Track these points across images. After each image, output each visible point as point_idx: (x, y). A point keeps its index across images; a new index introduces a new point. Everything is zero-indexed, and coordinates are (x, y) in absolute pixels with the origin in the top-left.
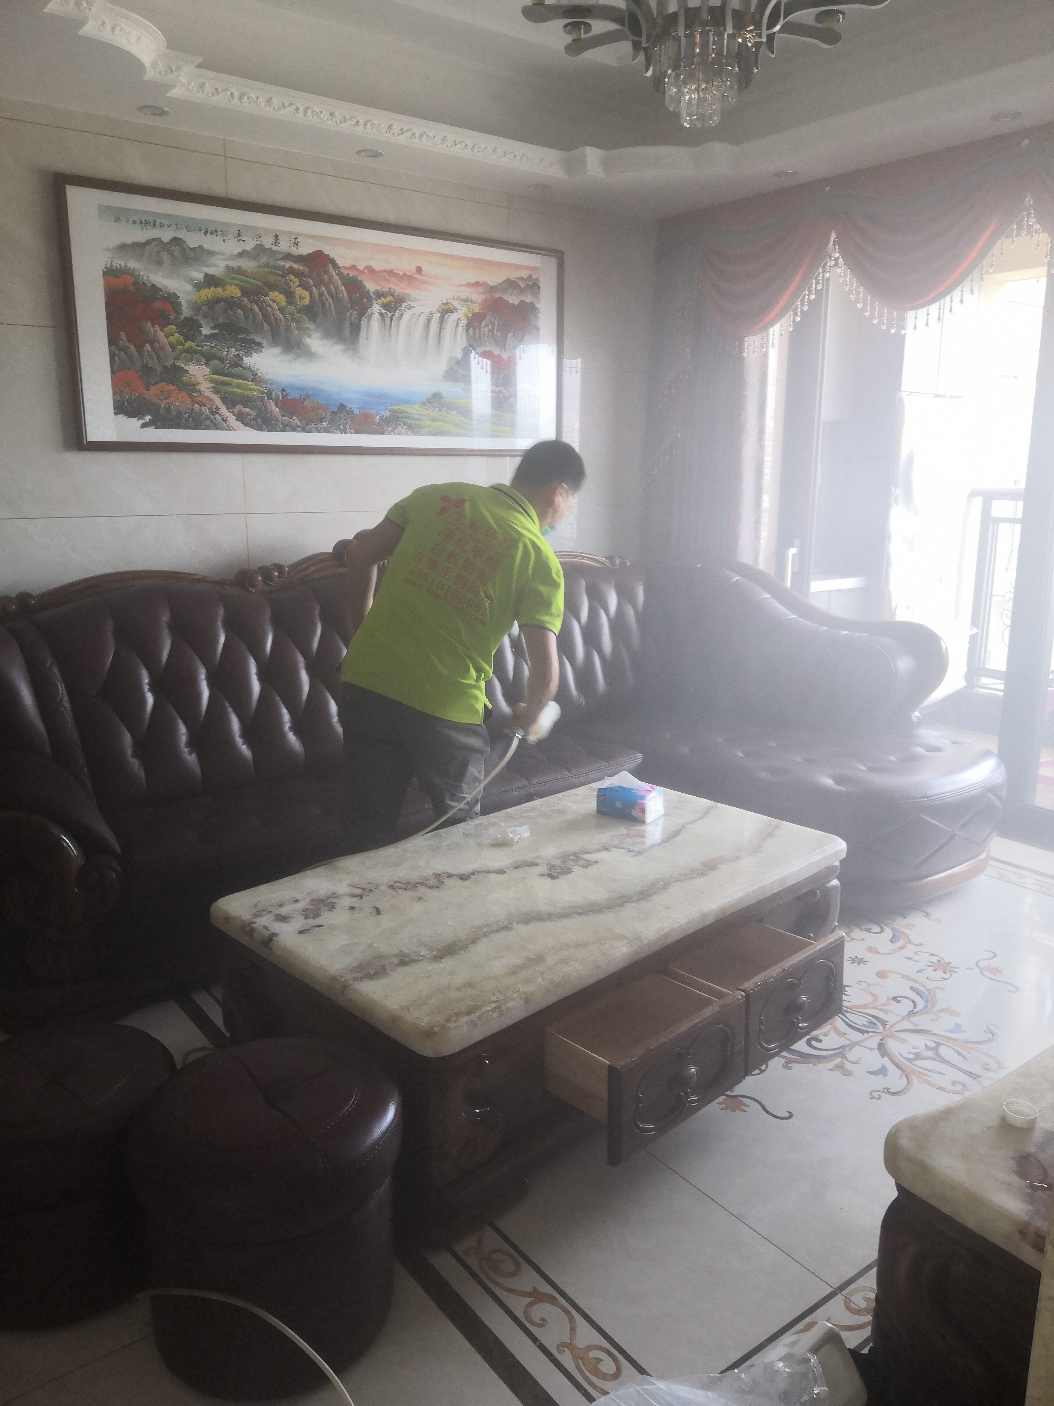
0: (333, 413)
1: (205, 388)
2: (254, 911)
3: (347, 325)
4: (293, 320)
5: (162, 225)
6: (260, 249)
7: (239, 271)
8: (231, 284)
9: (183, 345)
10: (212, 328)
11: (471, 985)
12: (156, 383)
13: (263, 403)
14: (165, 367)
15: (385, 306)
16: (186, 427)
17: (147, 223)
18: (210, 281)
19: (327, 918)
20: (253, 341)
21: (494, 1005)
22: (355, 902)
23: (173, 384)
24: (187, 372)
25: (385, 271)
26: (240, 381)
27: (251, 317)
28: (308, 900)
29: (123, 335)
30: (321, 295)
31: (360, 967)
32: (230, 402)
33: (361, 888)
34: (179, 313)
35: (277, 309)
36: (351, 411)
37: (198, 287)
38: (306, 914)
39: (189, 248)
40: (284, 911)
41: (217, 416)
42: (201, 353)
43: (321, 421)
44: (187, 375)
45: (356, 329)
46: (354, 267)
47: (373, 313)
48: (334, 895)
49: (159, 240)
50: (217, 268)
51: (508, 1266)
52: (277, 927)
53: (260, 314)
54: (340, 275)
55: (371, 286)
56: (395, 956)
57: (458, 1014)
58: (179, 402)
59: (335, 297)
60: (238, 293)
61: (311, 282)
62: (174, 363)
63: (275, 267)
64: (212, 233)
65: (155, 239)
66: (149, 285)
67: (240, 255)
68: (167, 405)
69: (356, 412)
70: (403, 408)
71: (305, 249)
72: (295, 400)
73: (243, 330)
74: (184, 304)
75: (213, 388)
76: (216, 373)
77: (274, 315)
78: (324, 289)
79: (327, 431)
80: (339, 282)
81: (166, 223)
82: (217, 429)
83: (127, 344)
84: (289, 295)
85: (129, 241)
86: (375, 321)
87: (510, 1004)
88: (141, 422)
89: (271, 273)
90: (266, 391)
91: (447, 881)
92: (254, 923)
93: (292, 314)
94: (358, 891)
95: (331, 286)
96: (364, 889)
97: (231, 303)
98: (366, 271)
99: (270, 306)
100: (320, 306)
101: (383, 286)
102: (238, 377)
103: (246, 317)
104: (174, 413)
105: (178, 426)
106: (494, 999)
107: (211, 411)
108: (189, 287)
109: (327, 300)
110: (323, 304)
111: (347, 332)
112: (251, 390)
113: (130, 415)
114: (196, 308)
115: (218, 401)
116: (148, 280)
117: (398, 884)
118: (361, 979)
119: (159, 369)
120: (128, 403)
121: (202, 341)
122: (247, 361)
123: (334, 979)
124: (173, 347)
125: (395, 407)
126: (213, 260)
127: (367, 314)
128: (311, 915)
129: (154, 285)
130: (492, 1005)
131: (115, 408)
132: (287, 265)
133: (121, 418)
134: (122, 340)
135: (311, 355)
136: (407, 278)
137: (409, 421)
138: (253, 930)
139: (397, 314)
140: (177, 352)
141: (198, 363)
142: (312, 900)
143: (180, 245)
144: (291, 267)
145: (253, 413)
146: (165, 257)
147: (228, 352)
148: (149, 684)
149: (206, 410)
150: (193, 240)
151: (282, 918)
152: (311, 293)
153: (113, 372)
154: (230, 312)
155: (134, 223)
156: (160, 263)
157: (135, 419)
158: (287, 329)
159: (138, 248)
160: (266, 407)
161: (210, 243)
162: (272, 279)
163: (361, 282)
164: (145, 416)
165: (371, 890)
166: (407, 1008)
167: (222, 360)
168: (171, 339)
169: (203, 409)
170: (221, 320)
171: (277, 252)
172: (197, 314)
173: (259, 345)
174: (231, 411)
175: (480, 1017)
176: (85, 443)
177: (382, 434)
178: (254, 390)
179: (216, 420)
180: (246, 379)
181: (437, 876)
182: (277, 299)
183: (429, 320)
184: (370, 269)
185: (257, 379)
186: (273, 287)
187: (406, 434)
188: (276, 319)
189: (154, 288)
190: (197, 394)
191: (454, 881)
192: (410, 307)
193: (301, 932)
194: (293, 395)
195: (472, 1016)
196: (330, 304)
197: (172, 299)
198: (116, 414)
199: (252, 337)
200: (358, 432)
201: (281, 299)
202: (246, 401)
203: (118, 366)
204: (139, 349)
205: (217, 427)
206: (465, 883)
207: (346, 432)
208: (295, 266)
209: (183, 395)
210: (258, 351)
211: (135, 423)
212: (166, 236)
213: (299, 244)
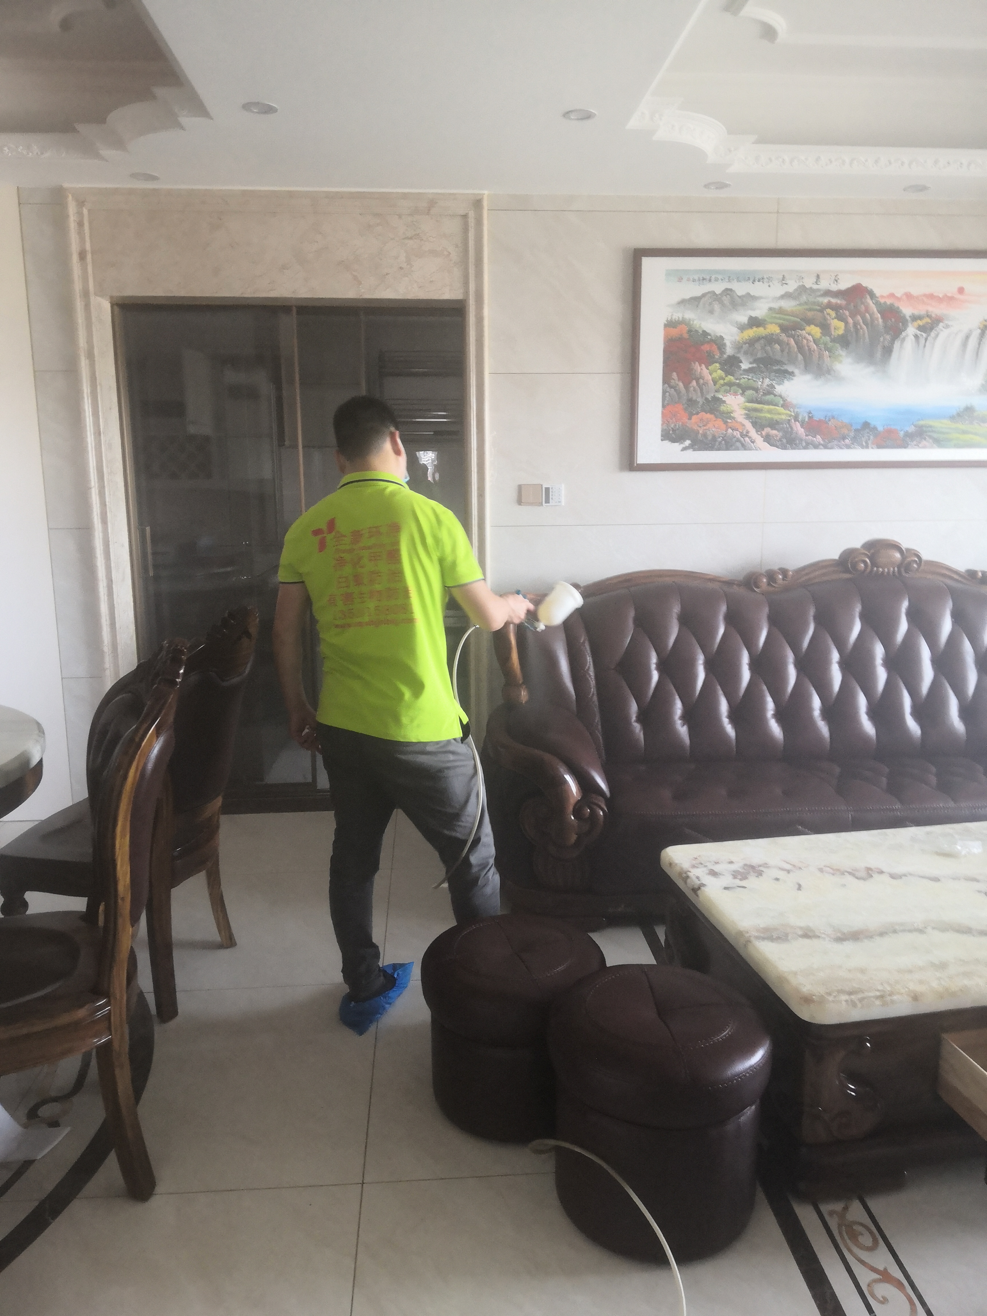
0: (856, 430)
1: (739, 415)
2: (694, 862)
3: (879, 349)
4: (827, 349)
5: (716, 280)
6: (802, 289)
7: (781, 311)
8: (771, 323)
9: (724, 379)
10: (751, 363)
11: (863, 971)
12: (697, 413)
13: (789, 425)
14: (706, 399)
15: (920, 328)
16: (719, 449)
17: (704, 279)
18: (754, 322)
19: (752, 882)
20: (786, 372)
21: (878, 994)
22: (781, 875)
23: (711, 413)
24: (724, 402)
25: (925, 295)
26: (771, 407)
27: (787, 350)
28: (741, 864)
29: (675, 375)
30: (855, 324)
31: (766, 930)
32: (758, 425)
33: (791, 864)
34: (722, 352)
35: (812, 340)
36: (875, 428)
37: (742, 328)
38: (735, 875)
39: (738, 296)
40: (717, 868)
41: (747, 439)
42: (739, 385)
43: (844, 438)
44: (725, 404)
45: (888, 351)
46: (892, 295)
47: (907, 335)
48: (766, 865)
49: (713, 293)
50: (760, 311)
51: (866, 1240)
52: (707, 880)
53: (796, 346)
54: (877, 304)
55: (907, 311)
56: (801, 928)
57: (841, 992)
58: (715, 427)
59: (870, 324)
60: (777, 330)
61: (847, 313)
62: (714, 395)
63: (814, 303)
64: (759, 281)
65: (709, 292)
66: (700, 331)
67: (783, 297)
68: (704, 431)
69: (880, 428)
70: (931, 423)
71: (844, 285)
72: (820, 421)
73: (779, 362)
74: (728, 344)
75: (746, 414)
76: (751, 401)
77: (808, 346)
78: (859, 318)
79: (848, 447)
80: (875, 310)
81: (720, 277)
82: (745, 450)
83: (677, 382)
84: (825, 327)
85: (687, 297)
86: (909, 342)
87: (895, 997)
88: (682, 446)
89: (810, 310)
90: (793, 414)
91: (876, 876)
92: (690, 872)
93: (825, 344)
94: (788, 867)
95: (867, 315)
96: (794, 866)
97: (770, 340)
98: (904, 297)
99: (805, 338)
100: (854, 335)
101: (921, 310)
102: (769, 403)
103: (782, 351)
104: (710, 438)
105: (711, 448)
106: (880, 988)
107: (742, 435)
108: (735, 330)
109: (861, 328)
110: (857, 331)
111: (879, 354)
112: (779, 414)
113: (673, 441)
114: (738, 347)
115: (748, 425)
116: (700, 327)
117: (828, 869)
118: (764, 939)
119: (701, 400)
120: (673, 430)
121: (741, 375)
122: (779, 389)
123: (740, 933)
124: (715, 382)
125: (921, 423)
126: (758, 304)
127: (902, 336)
128: (739, 877)
129: (704, 331)
130: (876, 992)
131: (662, 436)
132: (825, 300)
133: (667, 443)
134: (674, 380)
135: (839, 379)
136: (949, 299)
137: (935, 435)
138: (688, 877)
139: (933, 334)
140: (717, 386)
141: (735, 394)
142: (745, 865)
143: (729, 295)
144: (829, 302)
145: (780, 434)
146: (717, 307)
147: (762, 383)
148: (657, 664)
149: (737, 434)
150: (741, 289)
151: (713, 873)
152: (846, 323)
153: (664, 406)
154: (768, 348)
155: (694, 281)
156: (711, 312)
157: (676, 444)
158: (819, 357)
159: (695, 301)
160: (792, 428)
161: (757, 289)
162: (810, 314)
163: (898, 308)
164: (685, 441)
165: (800, 868)
166: (795, 974)
167: (756, 390)
168: (715, 375)
169: (735, 433)
170: (759, 355)
171: (818, 290)
172: (739, 352)
173: (792, 374)
174: (759, 433)
175: (861, 1000)
176: (635, 465)
177: (905, 448)
178: (783, 414)
179: (745, 442)
180: (776, 405)
181: (869, 869)
182: (813, 332)
183: (967, 337)
184: (909, 296)
185: (786, 405)
186: (809, 322)
187: (932, 447)
188: (810, 349)
189: (705, 334)
190: (731, 420)
191: (885, 878)
192: (947, 326)
193: (726, 888)
194: (818, 416)
195: (853, 997)
196: (864, 331)
197: (719, 342)
198: (662, 440)
199: (785, 367)
200: (880, 447)
201: (816, 331)
202: (773, 424)
203: (668, 401)
204: (687, 387)
205: (744, 447)
206: (894, 882)
207: (867, 447)
208: (834, 301)
209: (719, 422)
210: (789, 379)
211: (677, 447)
212: (718, 288)
213: (838, 281)
